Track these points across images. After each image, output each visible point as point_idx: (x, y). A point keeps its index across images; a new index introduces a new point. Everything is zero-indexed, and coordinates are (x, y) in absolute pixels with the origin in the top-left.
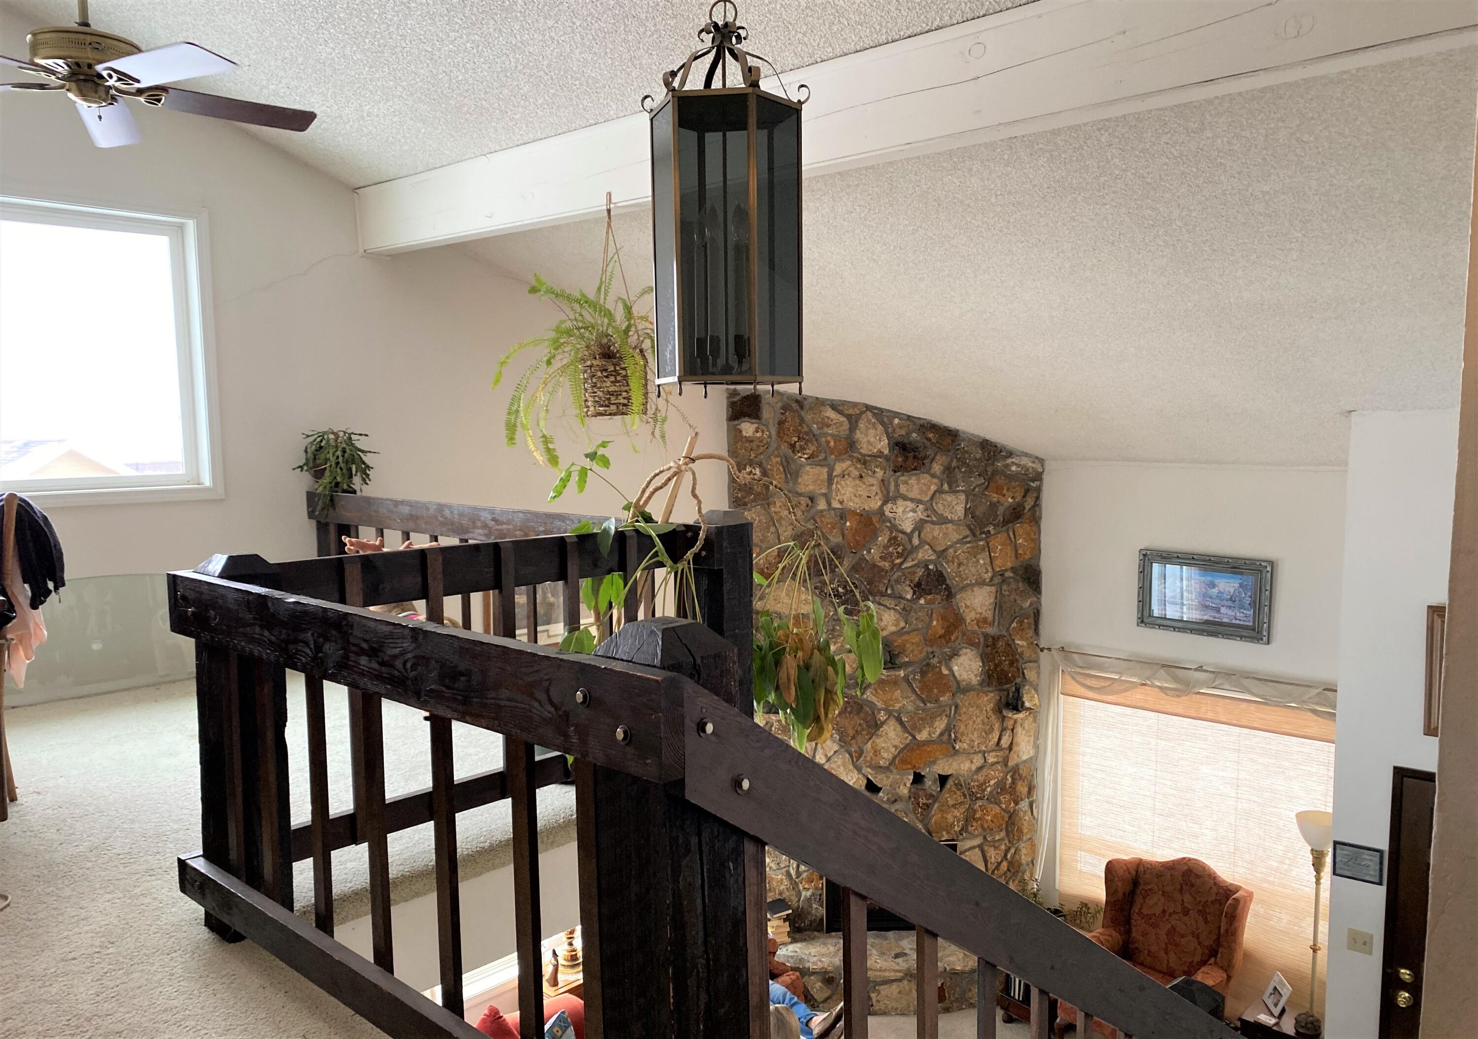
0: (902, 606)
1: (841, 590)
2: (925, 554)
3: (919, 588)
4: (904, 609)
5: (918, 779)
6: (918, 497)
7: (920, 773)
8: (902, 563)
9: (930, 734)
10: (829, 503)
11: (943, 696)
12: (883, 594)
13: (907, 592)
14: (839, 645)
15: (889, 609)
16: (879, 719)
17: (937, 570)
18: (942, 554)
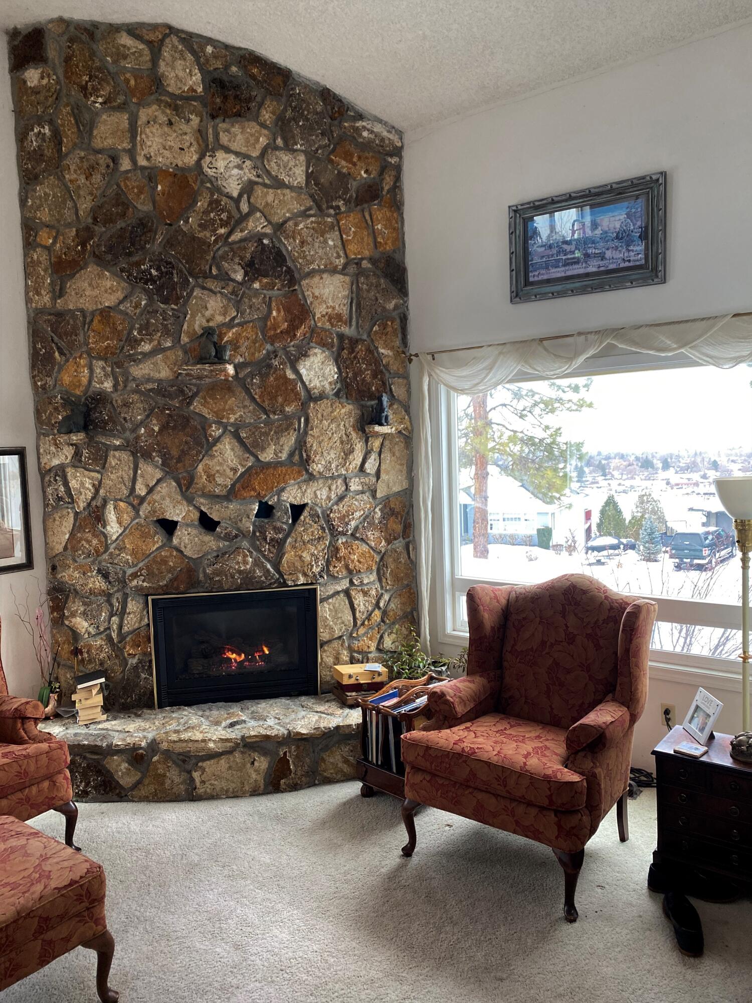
0: (230, 289)
1: (154, 272)
2: (257, 225)
3: (253, 269)
4: (234, 293)
5: (266, 511)
6: (244, 150)
7: (266, 503)
8: (230, 233)
9: (276, 454)
10: (134, 161)
11: (289, 405)
12: (207, 275)
13: (235, 272)
14: (156, 343)
15: (215, 293)
16: (211, 435)
17: (274, 247)
18: (279, 227)
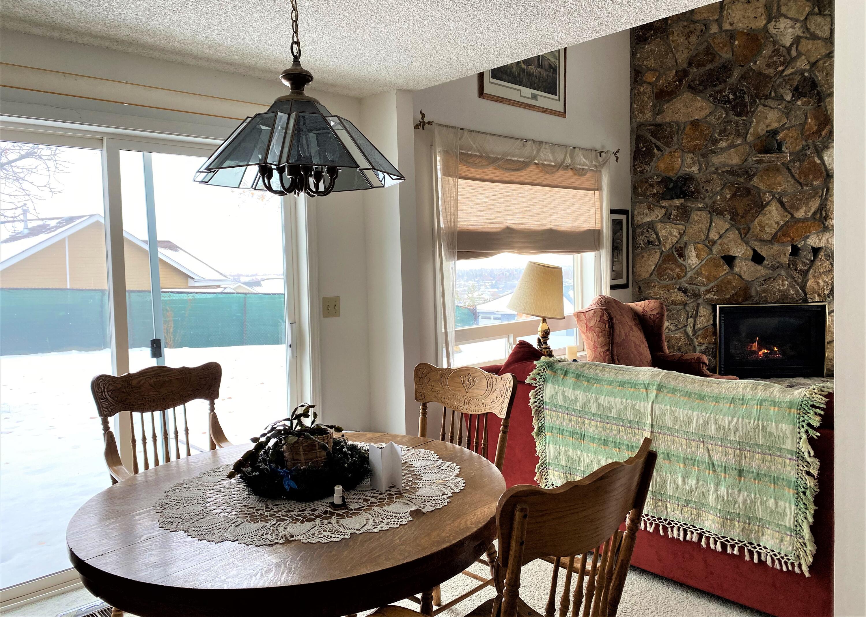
0: (784, 105)
1: (731, 97)
2: (802, 64)
3: (797, 93)
4: (786, 108)
5: (795, 251)
6: (796, 16)
7: (796, 246)
8: (783, 71)
9: (806, 213)
10: (720, 27)
11: (816, 180)
12: (767, 97)
13: (787, 94)
14: (730, 141)
15: (773, 108)
16: (765, 200)
17: (811, 77)
18: (814, 65)
